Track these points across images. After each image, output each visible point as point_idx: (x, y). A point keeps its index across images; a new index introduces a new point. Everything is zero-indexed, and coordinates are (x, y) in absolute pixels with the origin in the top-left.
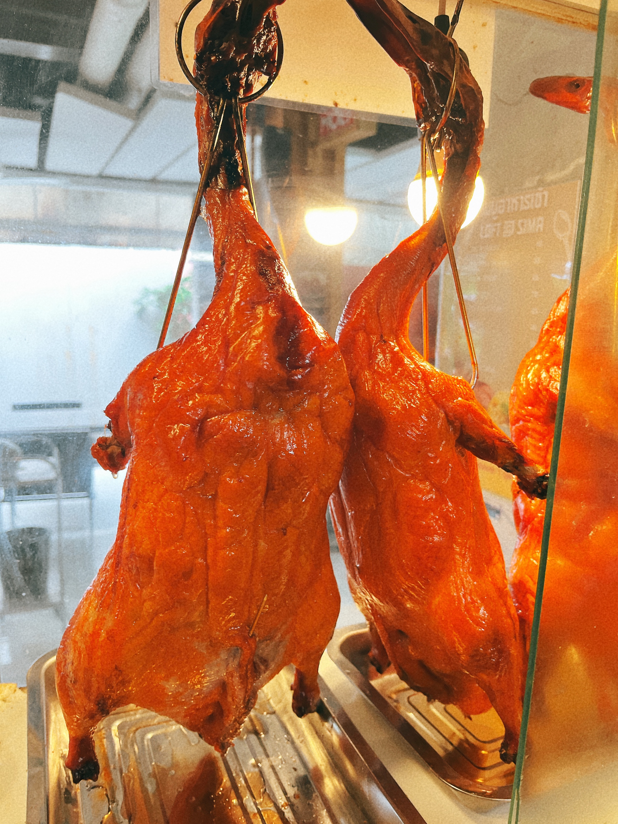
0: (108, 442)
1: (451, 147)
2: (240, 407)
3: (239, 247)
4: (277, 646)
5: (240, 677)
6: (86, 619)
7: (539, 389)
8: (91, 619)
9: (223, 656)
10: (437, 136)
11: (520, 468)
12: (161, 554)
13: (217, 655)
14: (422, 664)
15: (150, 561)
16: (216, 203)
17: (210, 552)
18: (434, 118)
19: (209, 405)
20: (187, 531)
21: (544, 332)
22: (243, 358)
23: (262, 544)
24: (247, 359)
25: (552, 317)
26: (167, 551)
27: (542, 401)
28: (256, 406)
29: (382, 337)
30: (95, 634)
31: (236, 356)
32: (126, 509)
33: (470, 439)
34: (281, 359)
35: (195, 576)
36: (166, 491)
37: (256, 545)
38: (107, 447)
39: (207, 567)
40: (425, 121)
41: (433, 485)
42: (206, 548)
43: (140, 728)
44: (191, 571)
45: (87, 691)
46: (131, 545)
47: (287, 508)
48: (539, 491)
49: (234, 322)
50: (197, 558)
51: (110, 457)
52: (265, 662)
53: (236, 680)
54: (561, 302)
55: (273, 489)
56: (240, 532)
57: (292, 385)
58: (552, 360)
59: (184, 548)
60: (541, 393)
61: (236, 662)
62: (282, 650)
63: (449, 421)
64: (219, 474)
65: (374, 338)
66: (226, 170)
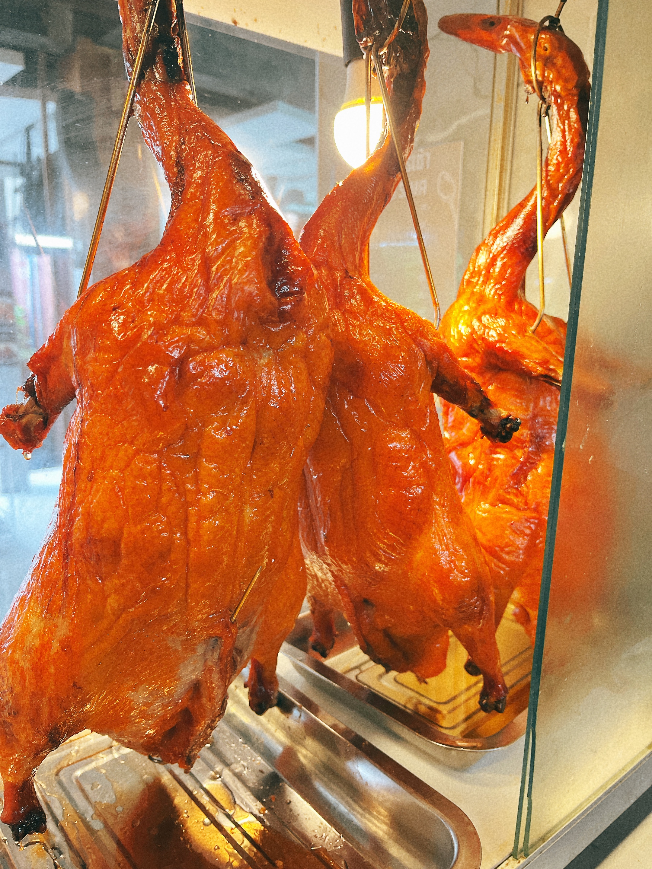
0: (21, 411)
1: (396, 66)
2: (227, 343)
3: (206, 148)
4: (251, 631)
5: (221, 672)
6: (28, 630)
7: (474, 339)
8: (34, 631)
9: (200, 650)
10: (385, 50)
11: (486, 411)
12: (130, 534)
13: (194, 651)
14: (387, 633)
15: (116, 543)
16: (157, 98)
17: (192, 525)
18: (378, 31)
19: (189, 340)
20: (164, 500)
21: (465, 283)
22: (230, 280)
23: (248, 511)
24: (235, 280)
25: (471, 268)
26: (139, 527)
27: (478, 352)
28: (244, 343)
29: (346, 272)
30: (45, 646)
31: (221, 278)
32: (75, 485)
33: (444, 381)
34: (271, 285)
35: (173, 556)
36: (137, 452)
37: (243, 511)
38: (21, 417)
39: (188, 542)
40: (368, 35)
41: (413, 432)
42: (186, 520)
43: (63, 767)
44: (169, 550)
45: (35, 722)
46: (87, 527)
47: (275, 466)
48: (504, 434)
49: (214, 236)
50: (176, 534)
51: (26, 430)
52: (240, 652)
53: (216, 676)
54: (481, 252)
55: (262, 443)
56: (226, 497)
57: (283, 316)
58: (481, 310)
59: (161, 522)
60: (476, 342)
61: (216, 656)
62: (254, 636)
63: (428, 363)
64: (203, 426)
65: (338, 275)
66: (165, 60)
